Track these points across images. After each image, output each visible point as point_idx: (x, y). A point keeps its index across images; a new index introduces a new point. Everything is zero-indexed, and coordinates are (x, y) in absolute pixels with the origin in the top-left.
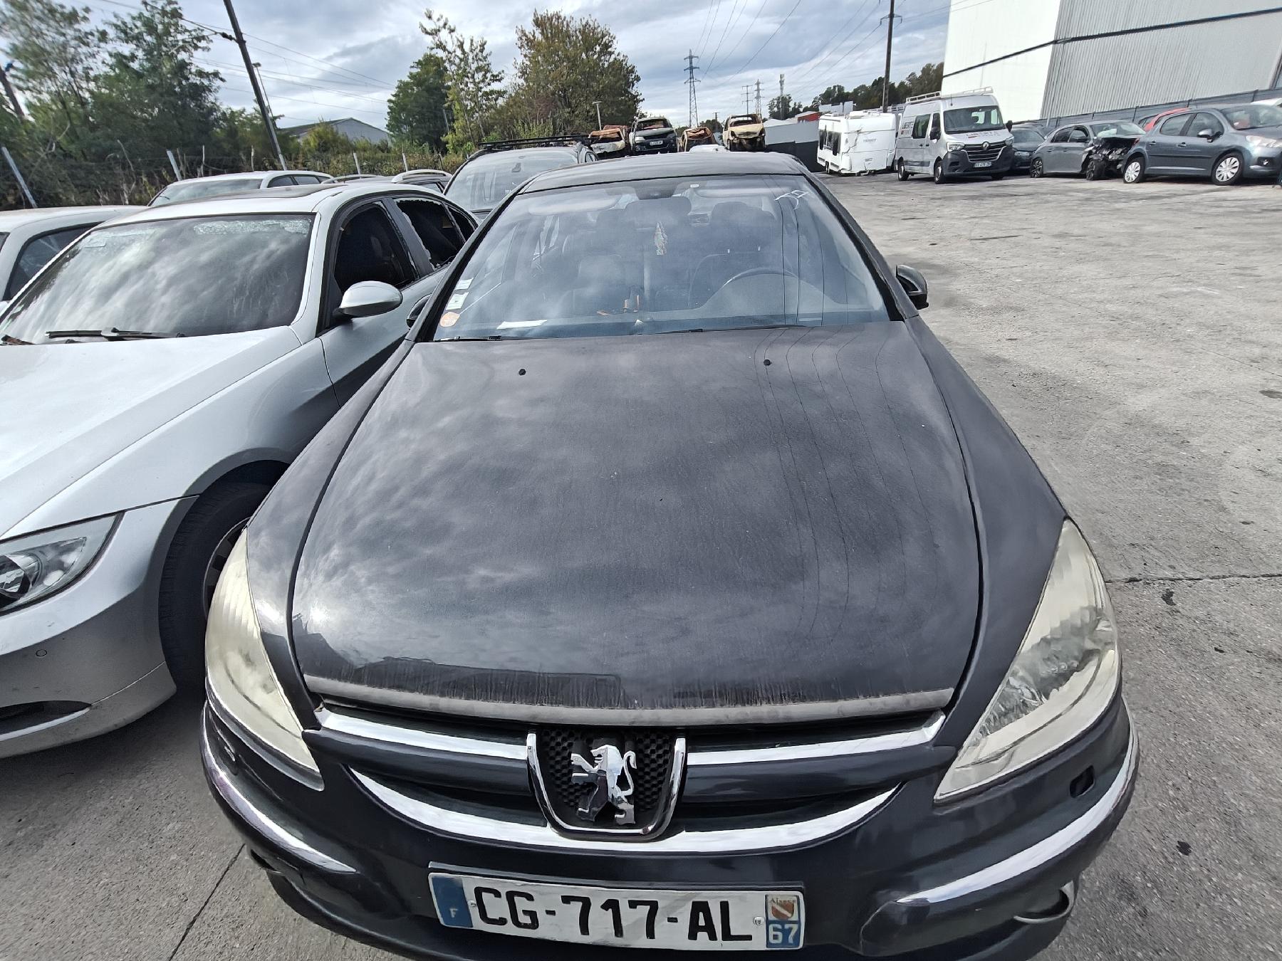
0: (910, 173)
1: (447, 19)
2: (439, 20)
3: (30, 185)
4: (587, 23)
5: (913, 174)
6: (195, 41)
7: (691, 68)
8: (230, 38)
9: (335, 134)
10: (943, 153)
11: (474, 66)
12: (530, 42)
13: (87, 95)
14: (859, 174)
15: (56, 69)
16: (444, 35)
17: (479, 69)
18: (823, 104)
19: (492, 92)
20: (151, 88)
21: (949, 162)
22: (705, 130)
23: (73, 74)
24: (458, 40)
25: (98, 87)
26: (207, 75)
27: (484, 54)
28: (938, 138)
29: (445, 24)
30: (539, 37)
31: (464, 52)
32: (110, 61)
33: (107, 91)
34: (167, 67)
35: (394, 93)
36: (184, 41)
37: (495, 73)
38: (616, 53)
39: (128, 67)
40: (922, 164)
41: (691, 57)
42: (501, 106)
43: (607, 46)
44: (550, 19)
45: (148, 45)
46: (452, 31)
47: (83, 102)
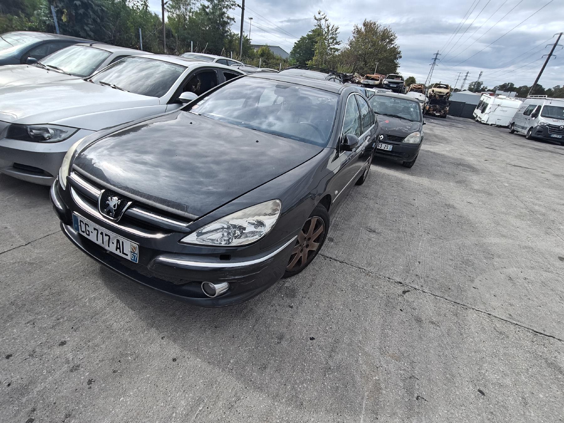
0: (516, 131)
1: (326, 16)
2: (322, 15)
3: (143, 42)
4: (387, 29)
5: (517, 132)
6: (231, 6)
7: (436, 59)
8: (240, 7)
9: (269, 51)
10: (535, 125)
11: (330, 37)
12: (358, 32)
13: (188, 17)
14: (492, 125)
15: (181, 6)
16: (323, 22)
17: (331, 38)
18: (499, 90)
19: (334, 48)
20: (209, 19)
21: (537, 130)
22: (421, 86)
23: (186, 9)
24: (328, 25)
25: (193, 16)
26: (230, 19)
27: (336, 33)
28: (536, 118)
29: (325, 17)
30: (363, 30)
31: (328, 30)
32: (200, 7)
33: (195, 17)
34: (218, 13)
35: (298, 40)
36: (227, 5)
37: (338, 41)
38: (395, 44)
39: (205, 10)
40: (523, 128)
41: (437, 54)
42: (336, 55)
43: (392, 40)
44: (371, 24)
45: (215, 4)
46: (326, 20)
47: (185, 20)
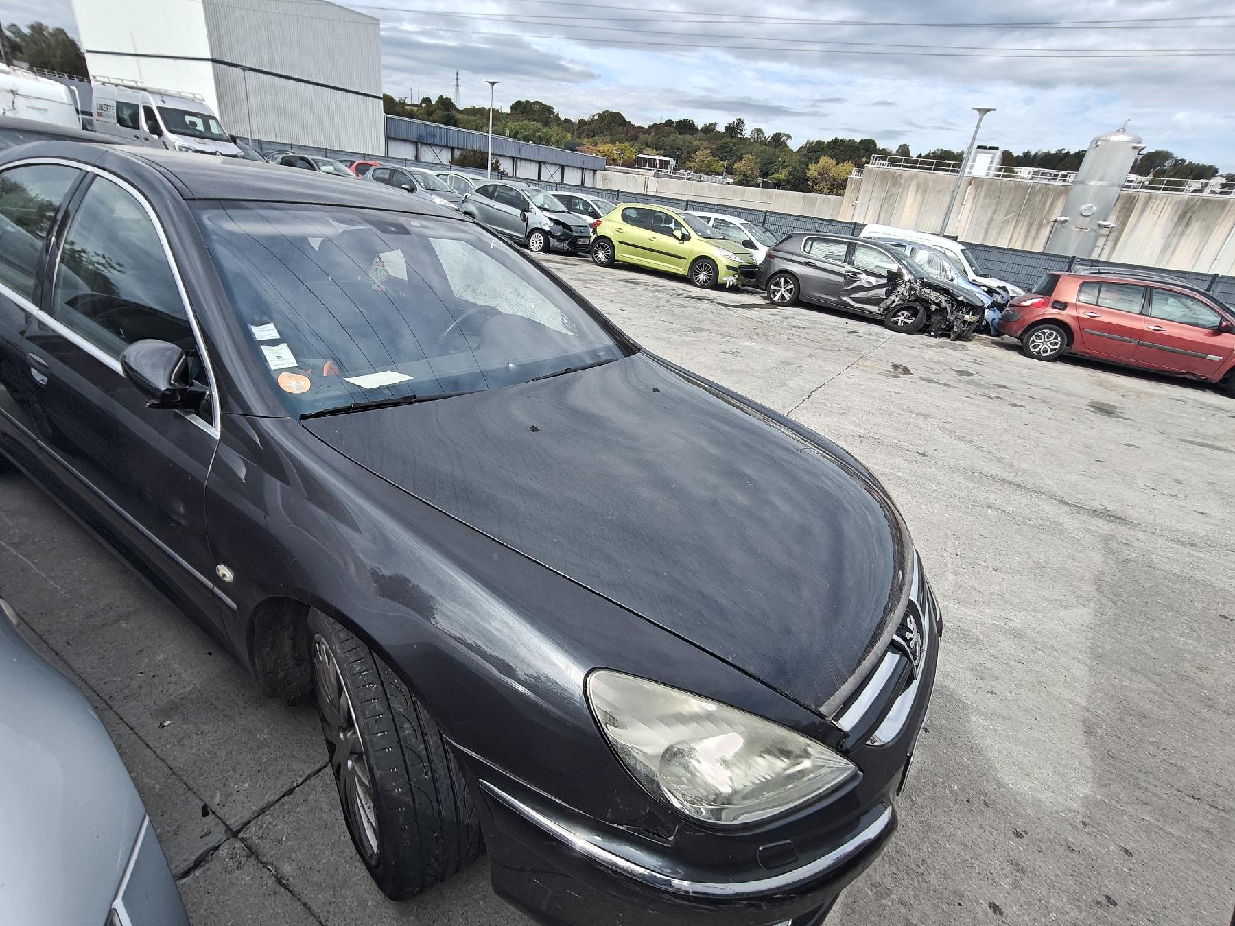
28: (159, 135)
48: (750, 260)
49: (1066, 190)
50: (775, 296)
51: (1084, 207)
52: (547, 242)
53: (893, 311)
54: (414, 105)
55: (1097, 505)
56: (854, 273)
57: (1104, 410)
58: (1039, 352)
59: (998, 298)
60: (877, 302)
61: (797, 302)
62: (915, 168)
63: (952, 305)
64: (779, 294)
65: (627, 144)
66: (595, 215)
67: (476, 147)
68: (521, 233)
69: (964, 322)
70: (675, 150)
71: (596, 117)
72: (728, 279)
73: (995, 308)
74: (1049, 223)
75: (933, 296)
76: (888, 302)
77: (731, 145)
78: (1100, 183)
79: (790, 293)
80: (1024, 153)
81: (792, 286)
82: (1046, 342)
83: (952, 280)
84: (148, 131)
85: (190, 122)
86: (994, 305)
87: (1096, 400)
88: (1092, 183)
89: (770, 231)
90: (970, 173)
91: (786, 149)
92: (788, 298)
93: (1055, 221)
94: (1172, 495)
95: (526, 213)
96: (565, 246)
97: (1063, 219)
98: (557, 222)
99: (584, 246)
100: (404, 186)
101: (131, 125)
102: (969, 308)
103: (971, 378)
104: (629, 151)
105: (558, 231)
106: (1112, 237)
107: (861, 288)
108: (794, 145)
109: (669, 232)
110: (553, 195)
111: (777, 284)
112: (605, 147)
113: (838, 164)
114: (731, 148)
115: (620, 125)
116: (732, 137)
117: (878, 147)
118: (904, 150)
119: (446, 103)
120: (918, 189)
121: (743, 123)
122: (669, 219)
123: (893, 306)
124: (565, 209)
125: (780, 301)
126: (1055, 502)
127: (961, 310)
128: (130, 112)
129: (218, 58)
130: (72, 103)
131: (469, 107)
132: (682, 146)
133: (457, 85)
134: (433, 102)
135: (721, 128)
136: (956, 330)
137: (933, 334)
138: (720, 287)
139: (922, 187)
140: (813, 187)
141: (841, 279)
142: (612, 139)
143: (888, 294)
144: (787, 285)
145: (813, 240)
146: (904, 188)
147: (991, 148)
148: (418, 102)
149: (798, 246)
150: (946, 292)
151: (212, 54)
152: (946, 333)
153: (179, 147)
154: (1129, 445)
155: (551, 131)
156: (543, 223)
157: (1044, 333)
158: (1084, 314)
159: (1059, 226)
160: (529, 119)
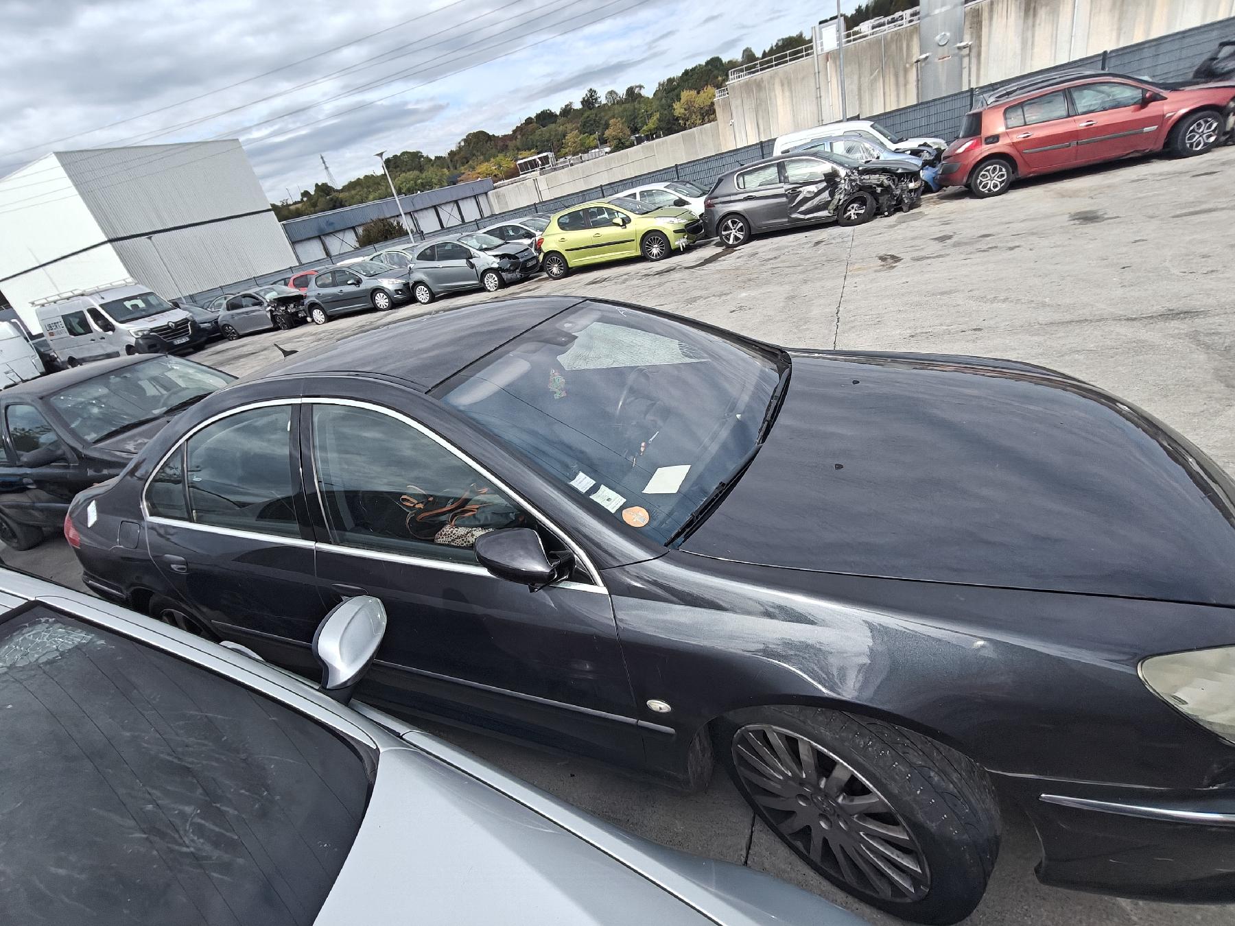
10: (131, 340)
21: (145, 346)
28: (113, 329)
40: (109, 356)
48: (689, 216)
49: (916, 29)
50: (729, 240)
51: (938, 38)
52: (501, 279)
53: (842, 209)
54: (296, 203)
55: (1157, 308)
56: (793, 189)
57: (1088, 218)
58: (990, 190)
59: (926, 156)
60: (824, 206)
61: (751, 236)
62: (772, 66)
63: (894, 180)
64: (732, 236)
65: (501, 156)
66: (529, 235)
67: (375, 217)
68: (475, 280)
69: (911, 191)
70: (546, 143)
71: (463, 144)
72: (679, 242)
73: (927, 166)
74: (912, 65)
75: (874, 179)
76: (835, 202)
77: (593, 116)
78: (944, 9)
79: (742, 231)
80: (856, 10)
81: (741, 224)
82: (992, 178)
83: (878, 158)
84: (101, 330)
85: (132, 306)
86: (926, 164)
87: (1073, 212)
88: (937, 11)
89: (688, 182)
90: (822, 50)
91: (642, 99)
92: (742, 237)
93: (917, 61)
94: (1212, 271)
95: (471, 260)
96: (517, 275)
97: (924, 56)
98: (502, 257)
99: (534, 267)
100: (349, 282)
101: (83, 331)
102: (909, 177)
103: (953, 240)
104: (507, 163)
105: (507, 263)
106: (973, 54)
107: (806, 200)
108: (648, 92)
109: (609, 223)
110: (485, 233)
111: (727, 228)
112: (483, 167)
113: (698, 93)
114: (595, 120)
115: (487, 142)
116: (591, 109)
117: (724, 62)
118: (749, 56)
119: (323, 189)
120: (782, 85)
121: (595, 92)
122: (600, 210)
123: (840, 204)
124: (501, 242)
125: (735, 243)
126: (1123, 322)
127: (903, 181)
128: (77, 320)
129: (113, 236)
130: (19, 334)
131: (346, 183)
132: (550, 137)
133: (326, 168)
134: (312, 193)
135: (578, 106)
136: (906, 201)
137: (886, 213)
138: (677, 252)
139: (786, 82)
140: (685, 124)
141: (784, 199)
142: (485, 158)
143: (832, 195)
144: (735, 225)
145: (743, 175)
146: (769, 89)
147: (832, 19)
148: (299, 199)
149: (732, 186)
150: (884, 171)
151: (106, 234)
152: (898, 207)
153: (135, 332)
154: (1136, 242)
155: (429, 173)
156: (490, 262)
157: (988, 171)
158: (1018, 137)
159: (923, 64)
160: (404, 171)
